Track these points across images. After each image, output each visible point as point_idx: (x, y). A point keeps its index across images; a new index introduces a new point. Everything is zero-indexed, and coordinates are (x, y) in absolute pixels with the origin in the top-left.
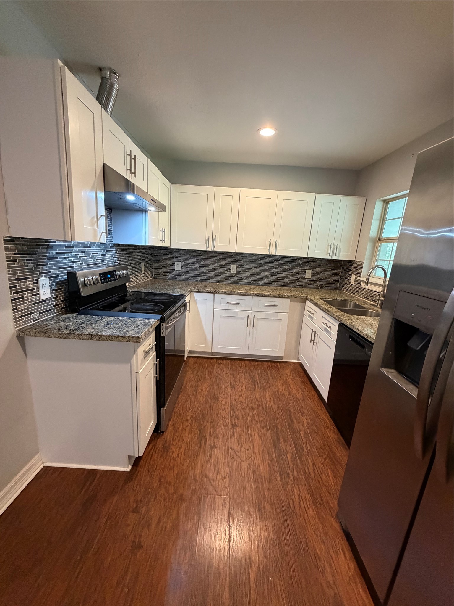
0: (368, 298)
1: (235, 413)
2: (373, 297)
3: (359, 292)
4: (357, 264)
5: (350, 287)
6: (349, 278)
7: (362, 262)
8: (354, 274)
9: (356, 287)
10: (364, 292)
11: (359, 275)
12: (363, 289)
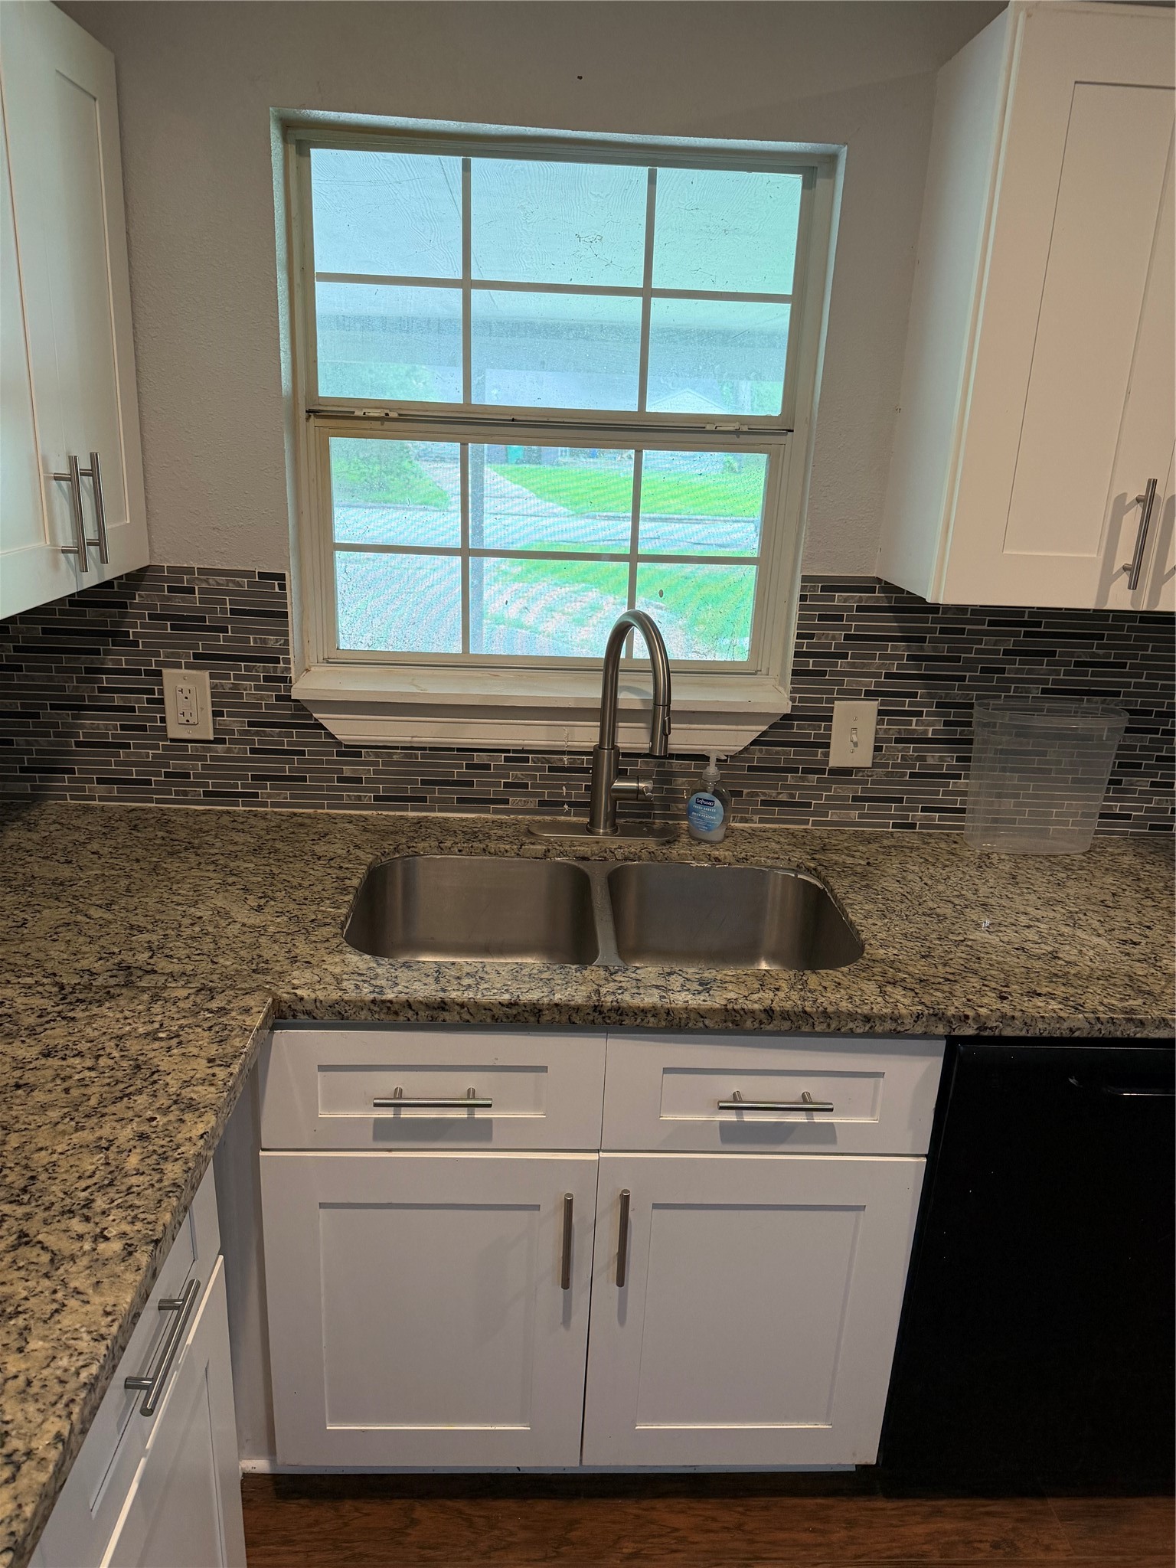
0: (424, 799)
2: (471, 784)
3: (304, 779)
4: (191, 591)
5: (161, 761)
6: (117, 700)
7: (262, 575)
8: (178, 666)
9: (253, 751)
10: (365, 772)
11: (260, 670)
12: (352, 751)
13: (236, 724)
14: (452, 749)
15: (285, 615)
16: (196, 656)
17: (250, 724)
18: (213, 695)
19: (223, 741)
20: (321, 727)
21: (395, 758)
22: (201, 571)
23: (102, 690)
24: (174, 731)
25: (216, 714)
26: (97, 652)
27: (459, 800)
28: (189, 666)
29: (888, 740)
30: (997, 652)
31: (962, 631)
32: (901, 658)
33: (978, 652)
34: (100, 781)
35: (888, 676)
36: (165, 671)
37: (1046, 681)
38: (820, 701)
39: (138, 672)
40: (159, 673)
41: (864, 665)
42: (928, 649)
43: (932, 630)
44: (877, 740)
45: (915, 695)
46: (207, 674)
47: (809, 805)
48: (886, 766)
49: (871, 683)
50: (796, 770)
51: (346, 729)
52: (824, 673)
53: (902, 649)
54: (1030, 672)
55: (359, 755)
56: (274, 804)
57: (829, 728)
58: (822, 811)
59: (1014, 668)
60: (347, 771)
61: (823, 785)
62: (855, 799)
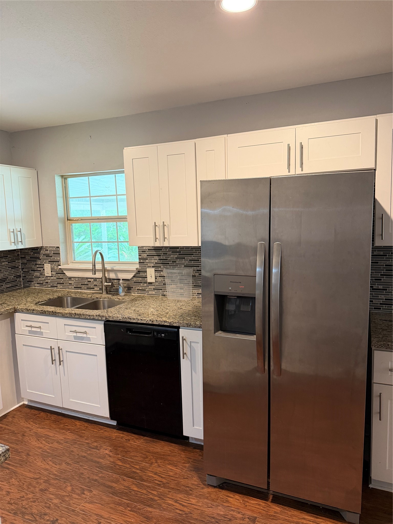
0: (81, 288)
1: (32, 514)
2: (88, 285)
3: (64, 284)
4: (48, 250)
5: (45, 280)
6: (39, 269)
7: (57, 247)
8: (46, 263)
9: (57, 278)
10: (72, 282)
11: (57, 263)
12: (70, 278)
13: (54, 273)
14: (85, 278)
15: (59, 254)
16: (49, 261)
17: (56, 273)
18: (51, 268)
19: (52, 276)
20: (65, 274)
21: (77, 280)
22: (50, 247)
23: (37, 267)
24: (46, 275)
25: (52, 271)
26: (36, 261)
27: (87, 288)
28: (48, 263)
29: (158, 277)
30: (174, 258)
31: (167, 254)
32: (157, 259)
33: (171, 258)
34: (37, 284)
35: (155, 263)
36: (45, 264)
37: (184, 264)
38: (144, 268)
39: (41, 264)
40: (44, 264)
41: (151, 261)
42: (162, 258)
43: (162, 254)
44: (155, 276)
45: (161, 267)
46: (50, 264)
47: (145, 290)
48: (158, 282)
49: (152, 265)
50: (142, 283)
51: (68, 274)
52: (144, 263)
53: (157, 258)
54: (181, 262)
55: (71, 279)
56: (60, 288)
57: (146, 274)
58: (148, 292)
59: (178, 261)
60: (70, 282)
61: (147, 286)
62: (154, 289)
